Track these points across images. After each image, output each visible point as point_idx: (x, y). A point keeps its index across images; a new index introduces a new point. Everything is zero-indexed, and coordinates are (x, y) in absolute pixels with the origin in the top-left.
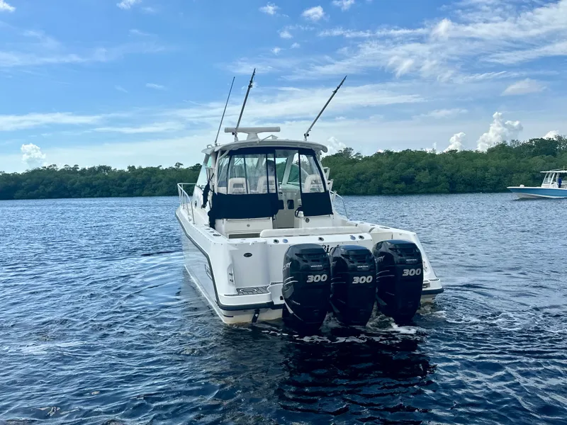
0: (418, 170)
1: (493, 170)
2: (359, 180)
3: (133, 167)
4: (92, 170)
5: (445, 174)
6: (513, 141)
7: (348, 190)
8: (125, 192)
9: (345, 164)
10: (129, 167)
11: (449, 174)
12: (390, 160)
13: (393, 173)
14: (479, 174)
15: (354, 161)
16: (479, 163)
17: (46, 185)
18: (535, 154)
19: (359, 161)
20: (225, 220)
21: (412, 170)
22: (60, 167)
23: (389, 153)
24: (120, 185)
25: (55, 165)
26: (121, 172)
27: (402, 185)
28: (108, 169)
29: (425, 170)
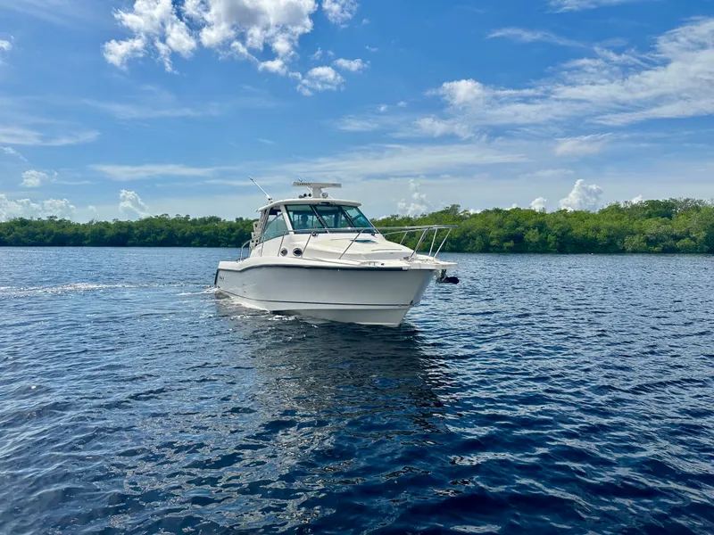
0: (528, 228)
1: (604, 231)
2: (465, 237)
3: (241, 218)
4: (203, 221)
5: (556, 234)
6: (626, 202)
7: (455, 247)
9: (453, 220)
10: (237, 219)
11: (559, 234)
12: (498, 217)
13: (501, 231)
14: (591, 234)
15: (462, 219)
16: (591, 223)
18: (650, 216)
19: (466, 218)
21: (521, 228)
22: (172, 216)
23: (498, 211)
24: (229, 236)
25: (167, 215)
26: (230, 223)
27: (511, 244)
28: (218, 219)
29: (534, 229)
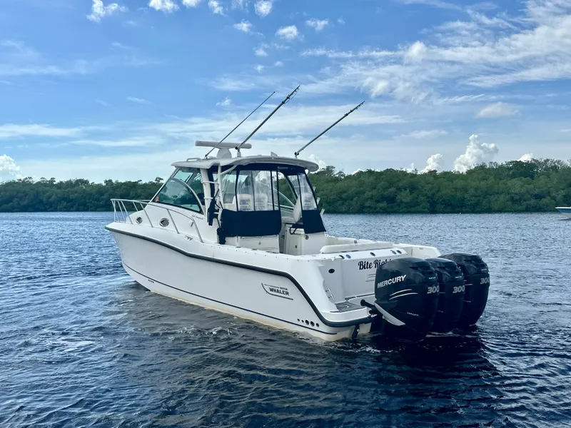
0: (399, 189)
1: (472, 191)
2: (341, 198)
3: (110, 181)
4: (69, 184)
5: (426, 195)
6: (491, 163)
7: (331, 208)
8: (103, 206)
9: (328, 182)
10: (106, 182)
11: (430, 194)
12: (372, 179)
13: (374, 192)
14: (459, 194)
15: (336, 180)
16: (460, 183)
17: (21, 199)
18: (513, 176)
19: (341, 180)
20: (239, 237)
21: (393, 189)
22: (36, 179)
23: (370, 172)
24: (97, 200)
25: (30, 178)
26: (99, 186)
27: (384, 204)
28: (86, 182)
29: (405, 189)
